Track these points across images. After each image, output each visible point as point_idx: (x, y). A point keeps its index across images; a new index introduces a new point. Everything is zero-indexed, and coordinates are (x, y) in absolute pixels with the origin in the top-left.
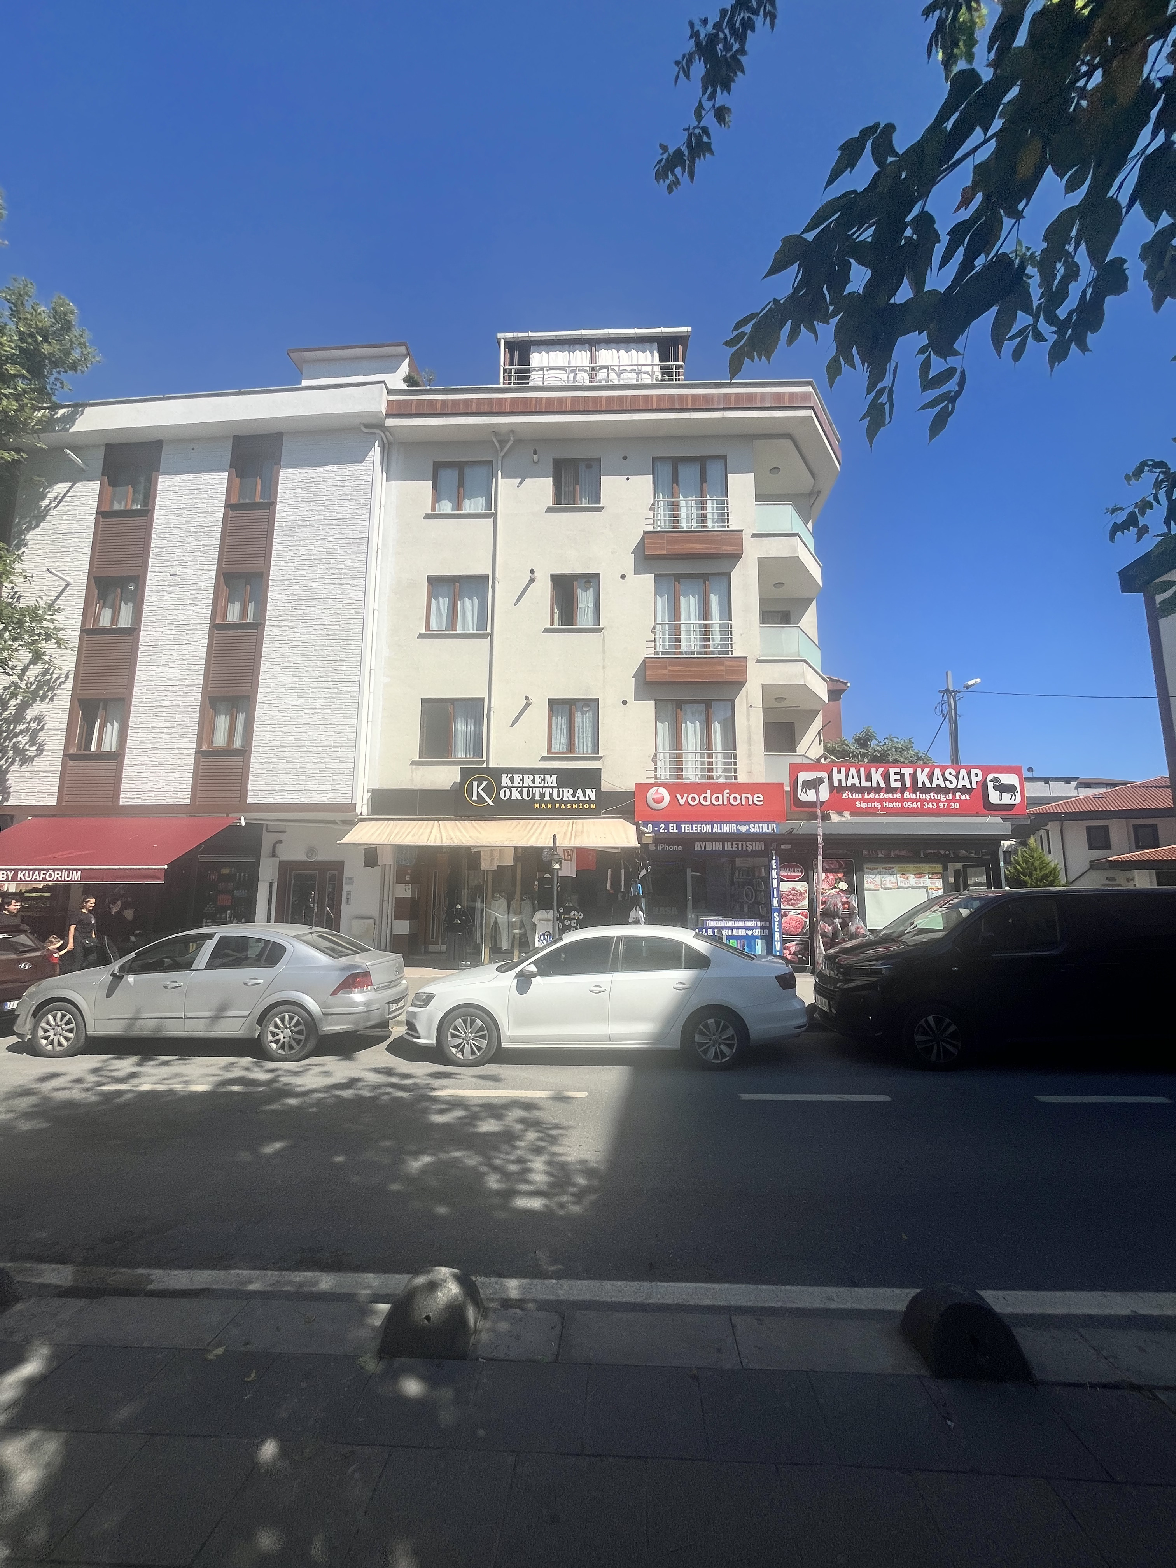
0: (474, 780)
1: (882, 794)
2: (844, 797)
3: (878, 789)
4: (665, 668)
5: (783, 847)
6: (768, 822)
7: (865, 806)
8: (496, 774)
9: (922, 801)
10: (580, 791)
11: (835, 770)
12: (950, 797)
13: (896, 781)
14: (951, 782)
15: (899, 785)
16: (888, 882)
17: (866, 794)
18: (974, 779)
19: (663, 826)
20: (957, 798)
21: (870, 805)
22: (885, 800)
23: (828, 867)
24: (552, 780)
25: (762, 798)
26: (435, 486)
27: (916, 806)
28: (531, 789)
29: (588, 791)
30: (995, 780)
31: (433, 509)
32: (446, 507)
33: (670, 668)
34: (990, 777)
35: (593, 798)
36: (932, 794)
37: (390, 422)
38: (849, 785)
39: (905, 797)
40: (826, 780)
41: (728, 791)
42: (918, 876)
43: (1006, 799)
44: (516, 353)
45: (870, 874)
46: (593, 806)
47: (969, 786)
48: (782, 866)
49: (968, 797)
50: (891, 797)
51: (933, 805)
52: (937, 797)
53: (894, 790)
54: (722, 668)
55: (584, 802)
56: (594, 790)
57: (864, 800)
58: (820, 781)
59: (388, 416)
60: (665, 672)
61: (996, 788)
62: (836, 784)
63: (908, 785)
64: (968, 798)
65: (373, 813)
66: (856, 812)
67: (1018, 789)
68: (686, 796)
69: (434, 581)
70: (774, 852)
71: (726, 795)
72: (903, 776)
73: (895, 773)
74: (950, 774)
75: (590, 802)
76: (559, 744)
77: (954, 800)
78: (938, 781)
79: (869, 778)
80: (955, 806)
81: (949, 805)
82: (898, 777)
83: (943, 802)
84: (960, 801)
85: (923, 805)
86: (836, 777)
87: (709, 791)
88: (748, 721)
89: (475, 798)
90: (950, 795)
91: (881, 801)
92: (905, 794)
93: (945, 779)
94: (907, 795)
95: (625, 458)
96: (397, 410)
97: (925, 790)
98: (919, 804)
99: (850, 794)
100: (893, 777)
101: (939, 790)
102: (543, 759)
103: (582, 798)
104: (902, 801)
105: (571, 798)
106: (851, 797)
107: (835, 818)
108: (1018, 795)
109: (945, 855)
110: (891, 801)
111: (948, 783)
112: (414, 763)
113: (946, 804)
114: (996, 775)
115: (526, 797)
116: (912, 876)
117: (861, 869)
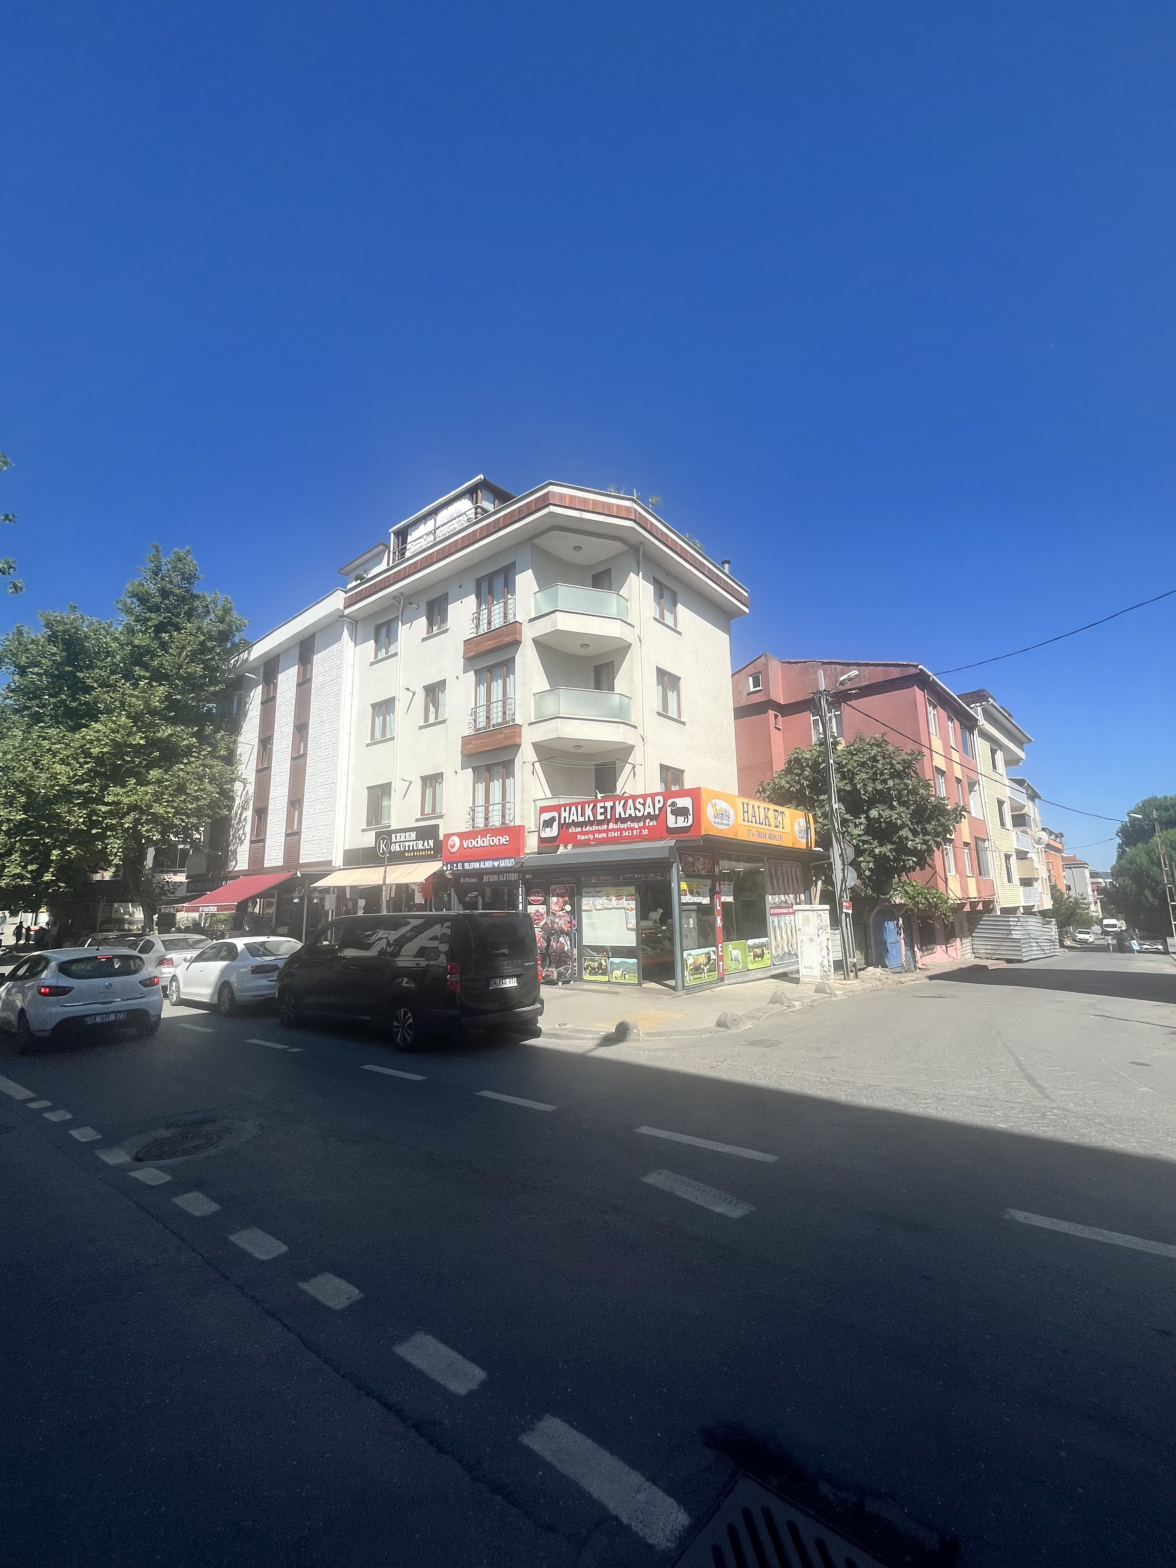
0: (381, 839)
1: (594, 827)
2: (570, 832)
3: (590, 823)
4: (471, 743)
5: (527, 877)
6: (509, 858)
7: (583, 838)
8: (390, 833)
9: (620, 830)
10: (426, 841)
11: (563, 809)
12: (641, 824)
13: (601, 814)
14: (639, 811)
15: (602, 817)
16: (597, 904)
17: (584, 828)
18: (658, 806)
19: (455, 865)
20: (647, 825)
21: (586, 837)
22: (596, 832)
23: (559, 892)
24: (413, 835)
25: (508, 839)
26: (376, 642)
27: (616, 835)
28: (402, 844)
29: (430, 841)
30: (673, 804)
31: (376, 656)
32: (382, 654)
33: (473, 742)
34: (669, 802)
35: (432, 847)
36: (629, 823)
37: (347, 612)
38: (571, 821)
39: (610, 828)
40: (557, 819)
41: (490, 835)
42: (619, 898)
43: (681, 822)
44: (400, 538)
45: (586, 897)
46: (432, 852)
47: (652, 813)
48: (528, 893)
49: (655, 822)
50: (600, 829)
51: (629, 833)
52: (633, 825)
53: (600, 823)
54: (502, 736)
55: (428, 850)
56: (433, 840)
57: (582, 833)
58: (553, 819)
59: (345, 608)
60: (471, 746)
61: (673, 812)
62: (562, 822)
63: (609, 817)
64: (655, 824)
65: (343, 865)
66: (578, 844)
67: (691, 812)
68: (467, 841)
69: (374, 706)
70: (520, 881)
71: (488, 838)
72: (605, 808)
73: (601, 807)
74: (639, 802)
75: (430, 849)
76: (427, 808)
77: (644, 827)
78: (631, 812)
79: (583, 815)
80: (645, 832)
81: (641, 832)
82: (602, 810)
83: (636, 829)
84: (649, 828)
85: (621, 834)
86: (563, 814)
87: (479, 837)
88: (522, 775)
89: (381, 852)
90: (642, 822)
91: (593, 833)
92: (610, 825)
93: (636, 808)
94: (611, 826)
95: (460, 587)
96: (349, 603)
97: (623, 820)
98: (619, 833)
99: (574, 829)
100: (600, 811)
101: (632, 819)
102: (417, 820)
103: (427, 847)
104: (607, 831)
105: (422, 848)
106: (574, 831)
107: (561, 850)
108: (690, 818)
109: (638, 878)
110: (599, 832)
111: (637, 811)
112: (363, 830)
113: (638, 831)
114: (674, 800)
115: (402, 849)
116: (614, 898)
117: (580, 895)
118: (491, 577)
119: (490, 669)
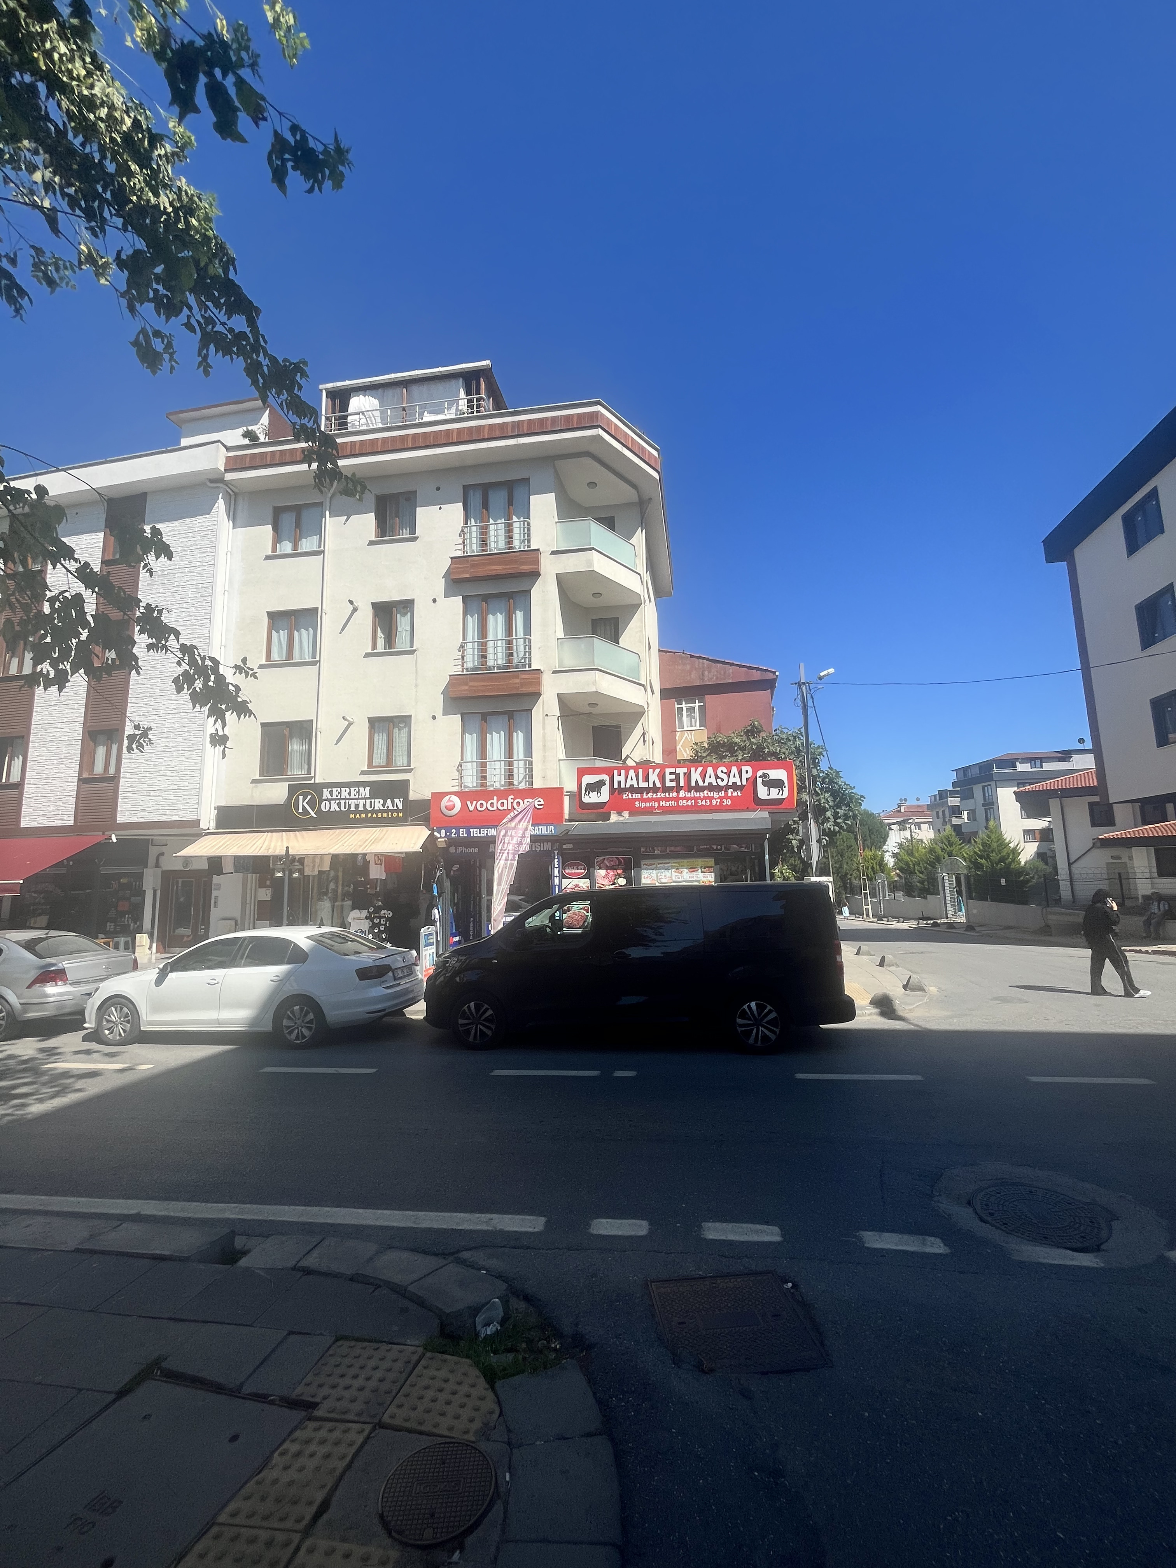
0: (300, 795)
1: (659, 794)
2: (624, 797)
3: (655, 789)
4: (466, 684)
5: (565, 846)
6: (547, 824)
7: (643, 805)
8: (318, 788)
9: (696, 799)
10: (389, 800)
11: (616, 772)
12: (722, 794)
13: (671, 780)
14: (722, 780)
15: (673, 784)
16: (663, 877)
17: (645, 794)
18: (745, 776)
19: (454, 831)
20: (730, 794)
21: (648, 805)
22: (662, 799)
23: (608, 865)
24: (366, 792)
25: (542, 802)
26: (276, 529)
27: (690, 804)
28: (347, 801)
29: (396, 801)
30: (765, 775)
31: (274, 549)
32: (286, 547)
33: (471, 684)
34: (760, 773)
35: (400, 808)
36: (706, 792)
37: (229, 476)
38: (628, 786)
39: (680, 796)
40: (608, 783)
41: (512, 797)
42: (691, 870)
43: (774, 794)
44: (338, 401)
45: (646, 869)
46: (401, 815)
47: (739, 783)
48: (564, 865)
49: (739, 793)
50: (667, 796)
51: (706, 802)
52: (711, 794)
53: (670, 790)
54: (518, 681)
55: (393, 811)
56: (401, 800)
57: (642, 800)
58: (601, 783)
59: (226, 471)
60: (466, 688)
61: (764, 784)
62: (616, 786)
63: (682, 784)
64: (740, 794)
65: (217, 827)
66: (634, 812)
67: (786, 784)
68: (475, 802)
69: (274, 616)
70: (556, 852)
71: (510, 801)
72: (677, 775)
73: (671, 774)
74: (722, 771)
75: (398, 811)
76: (380, 759)
77: (726, 797)
78: (711, 780)
79: (646, 779)
80: (727, 802)
81: (722, 802)
82: (673, 777)
83: (716, 799)
84: (731, 798)
85: (696, 803)
86: (616, 778)
87: (495, 798)
88: (544, 728)
89: (301, 811)
90: (723, 792)
91: (658, 800)
92: (681, 793)
93: (717, 777)
94: (682, 794)
95: (438, 489)
96: (234, 465)
97: (698, 789)
98: (693, 801)
99: (630, 794)
100: (668, 777)
101: (711, 788)
102: (363, 773)
103: (391, 808)
104: (677, 799)
105: (382, 808)
106: (630, 797)
107: (614, 817)
108: (786, 790)
109: (717, 849)
110: (667, 800)
111: (719, 780)
112: (254, 781)
113: (719, 800)
114: (765, 771)
115: (343, 809)
116: (686, 870)
117: (638, 866)
118: (486, 489)
119: (486, 598)
